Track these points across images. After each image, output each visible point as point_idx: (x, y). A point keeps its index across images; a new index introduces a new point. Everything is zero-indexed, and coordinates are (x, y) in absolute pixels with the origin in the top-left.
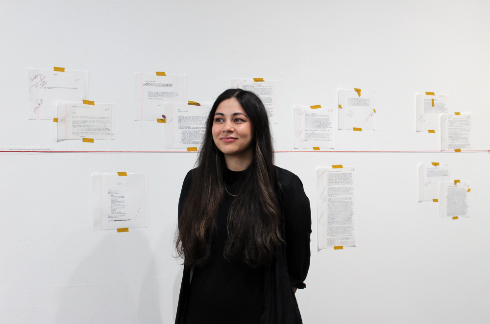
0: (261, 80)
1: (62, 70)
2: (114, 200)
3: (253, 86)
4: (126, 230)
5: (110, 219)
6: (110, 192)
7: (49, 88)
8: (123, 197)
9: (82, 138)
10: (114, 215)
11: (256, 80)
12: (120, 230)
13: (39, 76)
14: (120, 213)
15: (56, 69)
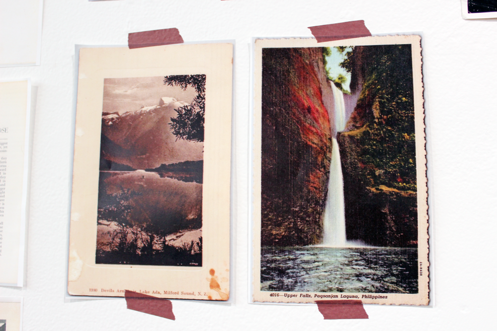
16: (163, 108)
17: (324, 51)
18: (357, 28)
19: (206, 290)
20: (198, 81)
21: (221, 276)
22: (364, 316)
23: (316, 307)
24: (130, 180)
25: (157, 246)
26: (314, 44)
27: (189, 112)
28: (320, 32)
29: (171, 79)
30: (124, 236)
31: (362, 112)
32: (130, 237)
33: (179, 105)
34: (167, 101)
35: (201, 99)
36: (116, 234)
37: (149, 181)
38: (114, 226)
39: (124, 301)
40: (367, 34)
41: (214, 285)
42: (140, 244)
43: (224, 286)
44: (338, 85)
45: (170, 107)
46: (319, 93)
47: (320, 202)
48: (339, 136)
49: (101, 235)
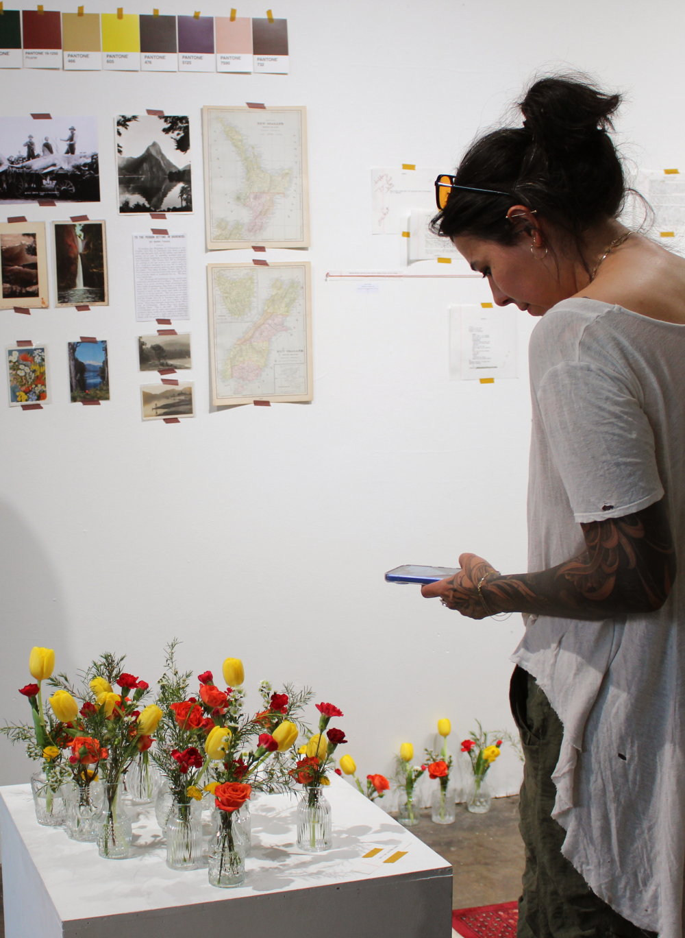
0: (675, 172)
1: (411, 167)
2: (476, 340)
3: (663, 181)
4: (491, 380)
5: (471, 366)
6: (471, 329)
7: (397, 192)
8: (487, 336)
9: (437, 257)
10: (476, 360)
11: (668, 172)
12: (483, 381)
13: (385, 177)
14: (484, 358)
15: (406, 167)
16: (22, 245)
17: (75, 226)
18: (84, 218)
19: (40, 304)
20: (34, 235)
21: (45, 299)
22: (89, 310)
23: (75, 308)
24: (12, 270)
25: (24, 291)
26: (71, 223)
27: (31, 246)
28: (74, 219)
29: (25, 235)
30: (12, 288)
31: (87, 247)
32: (14, 289)
33: (28, 243)
34: (24, 242)
35: (35, 242)
36: (9, 288)
37: (19, 270)
38: (8, 285)
39: (13, 311)
40: (88, 219)
41: (43, 303)
42: (18, 291)
43: (46, 303)
44: (80, 237)
45: (24, 245)
46: (73, 240)
47: (75, 275)
48: (81, 254)
49: (4, 289)
